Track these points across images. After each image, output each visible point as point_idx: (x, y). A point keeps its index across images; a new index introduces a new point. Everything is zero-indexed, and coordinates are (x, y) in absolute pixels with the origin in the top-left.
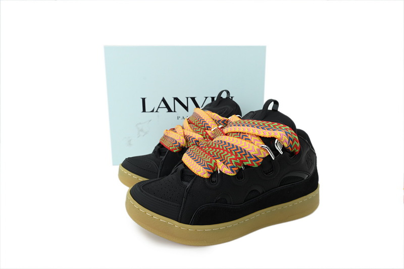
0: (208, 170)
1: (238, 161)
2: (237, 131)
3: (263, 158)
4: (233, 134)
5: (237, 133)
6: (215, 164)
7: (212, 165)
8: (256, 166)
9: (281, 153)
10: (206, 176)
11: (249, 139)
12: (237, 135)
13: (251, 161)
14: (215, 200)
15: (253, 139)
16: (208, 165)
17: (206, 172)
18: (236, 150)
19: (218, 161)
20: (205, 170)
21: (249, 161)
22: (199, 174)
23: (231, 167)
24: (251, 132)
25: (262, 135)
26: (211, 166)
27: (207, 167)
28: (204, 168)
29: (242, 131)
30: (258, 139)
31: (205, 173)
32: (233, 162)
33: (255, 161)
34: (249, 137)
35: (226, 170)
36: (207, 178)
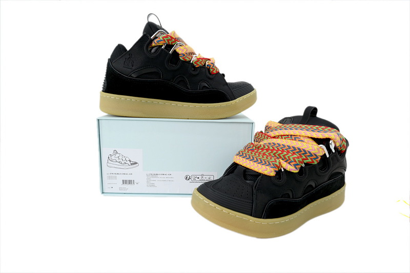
0: (275, 169)
1: (301, 160)
2: (287, 133)
3: (321, 156)
4: (283, 137)
5: (288, 135)
6: (280, 163)
7: (278, 164)
8: (316, 163)
9: (334, 151)
10: (273, 174)
11: (302, 141)
12: (289, 137)
13: (311, 159)
14: (281, 195)
15: (306, 140)
16: (273, 164)
17: (273, 170)
18: (293, 150)
19: (281, 161)
20: (272, 169)
21: (309, 159)
22: (266, 173)
23: (295, 165)
24: (303, 134)
25: (315, 136)
26: (276, 165)
27: (272, 166)
28: (271, 167)
29: (292, 134)
30: (311, 140)
31: (271, 172)
32: (297, 161)
33: (315, 159)
34: (302, 138)
35: (290, 168)
36: (273, 176)
